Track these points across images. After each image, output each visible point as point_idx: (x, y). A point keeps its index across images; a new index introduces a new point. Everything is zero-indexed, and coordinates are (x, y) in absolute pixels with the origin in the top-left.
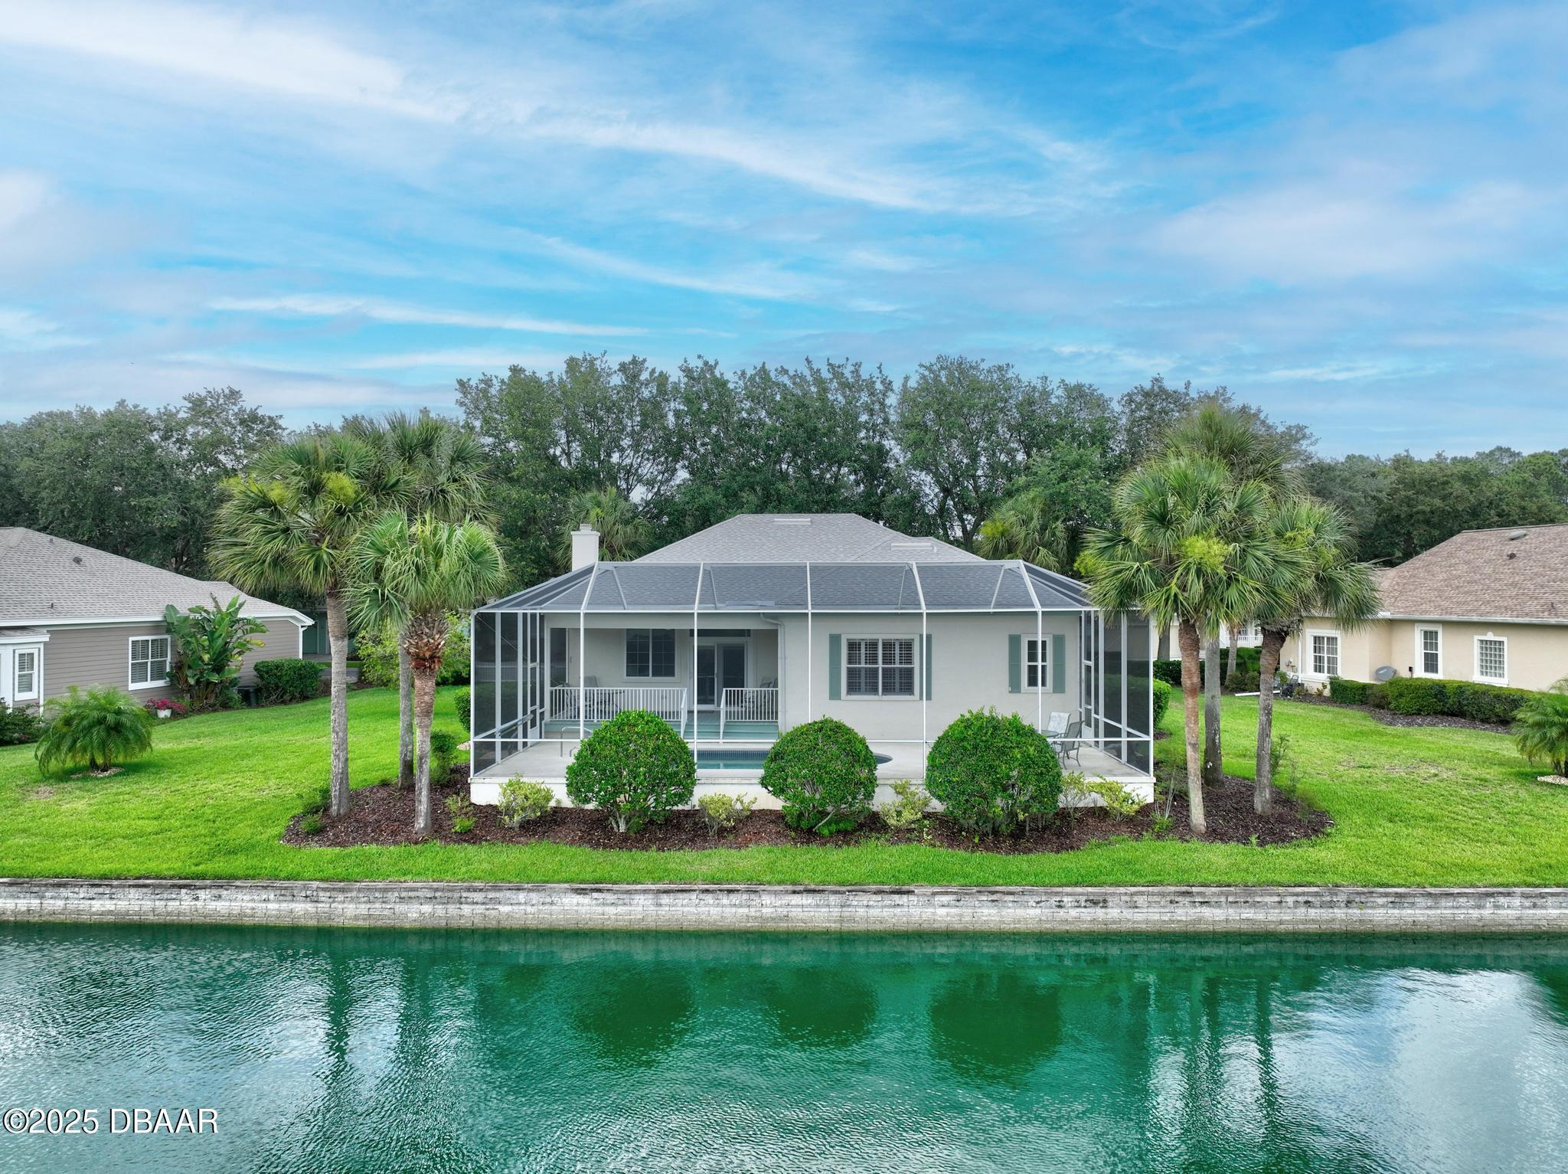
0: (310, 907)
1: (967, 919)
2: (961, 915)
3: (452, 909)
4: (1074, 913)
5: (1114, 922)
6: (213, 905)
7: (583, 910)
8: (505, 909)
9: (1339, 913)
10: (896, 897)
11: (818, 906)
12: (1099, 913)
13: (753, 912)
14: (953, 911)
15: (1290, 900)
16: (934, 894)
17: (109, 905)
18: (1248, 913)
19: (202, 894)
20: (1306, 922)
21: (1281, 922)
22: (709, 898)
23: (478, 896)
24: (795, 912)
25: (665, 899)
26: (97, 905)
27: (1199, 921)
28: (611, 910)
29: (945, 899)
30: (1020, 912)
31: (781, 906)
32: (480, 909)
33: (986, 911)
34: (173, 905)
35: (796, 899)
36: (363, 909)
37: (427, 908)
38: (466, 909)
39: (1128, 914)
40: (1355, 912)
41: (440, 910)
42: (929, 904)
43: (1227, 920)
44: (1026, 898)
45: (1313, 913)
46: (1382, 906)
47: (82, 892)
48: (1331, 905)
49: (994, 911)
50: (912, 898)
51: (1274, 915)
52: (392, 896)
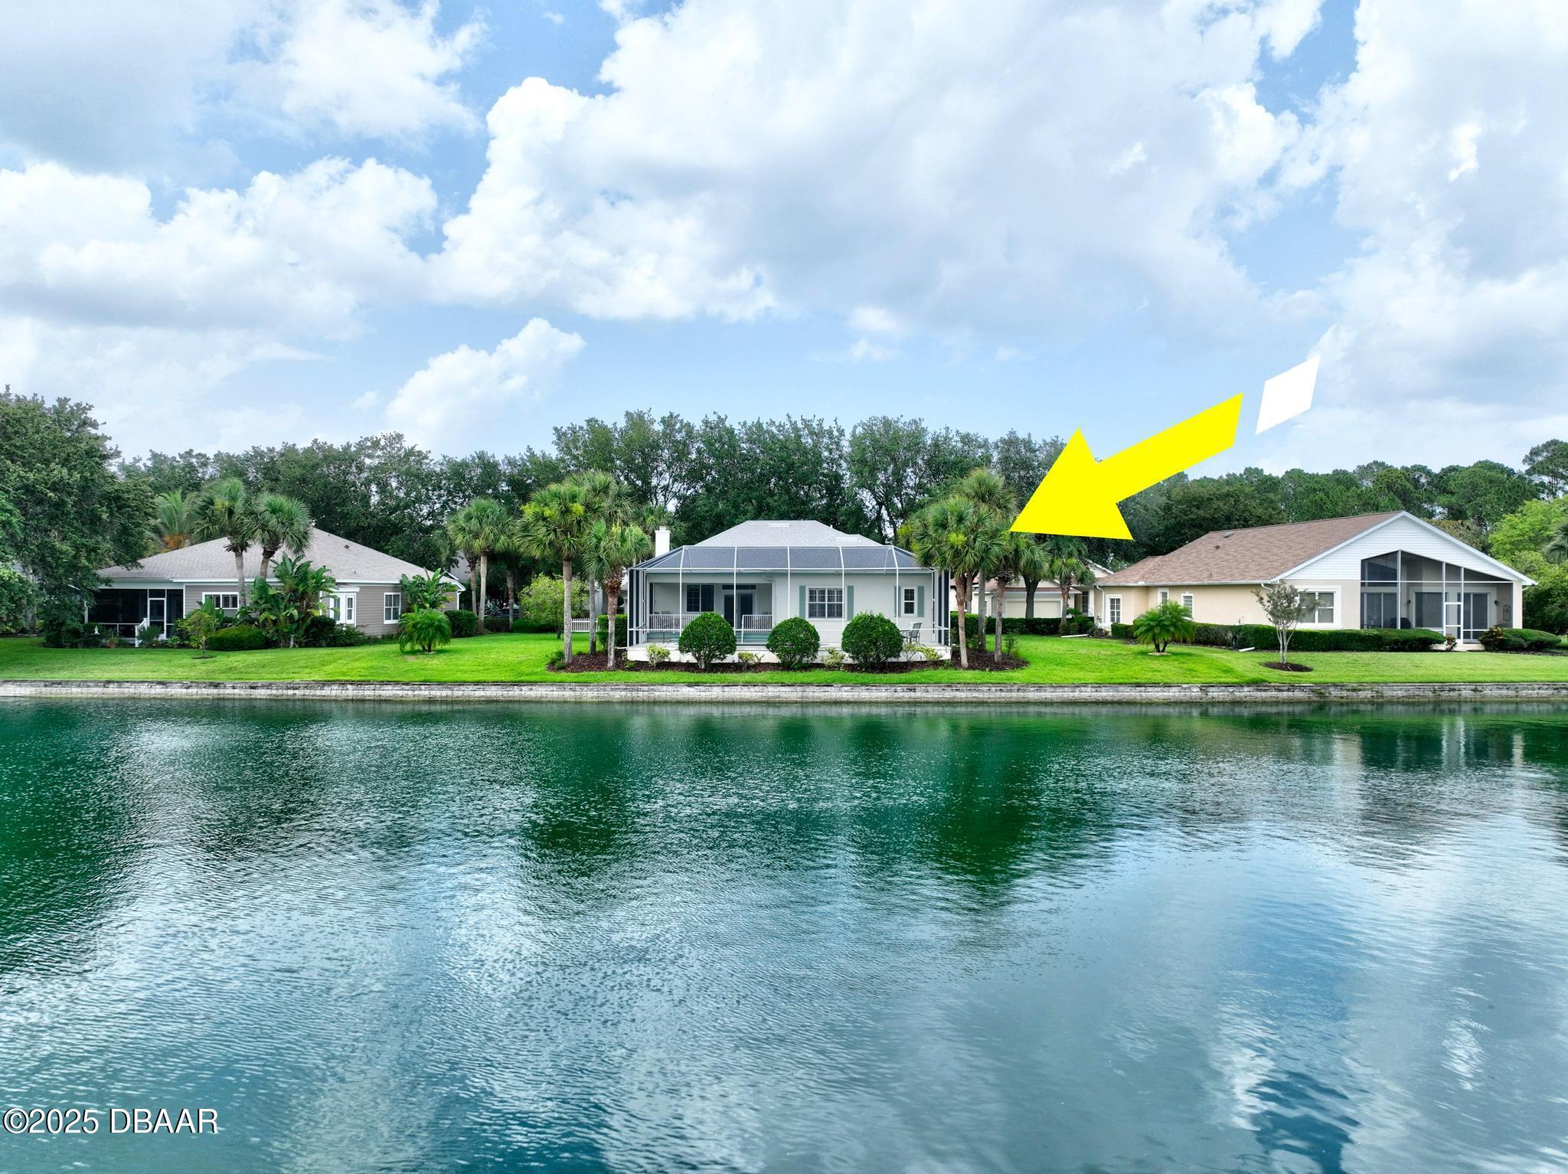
0: (572, 693)
1: (856, 696)
3: (634, 694)
4: (901, 694)
5: (919, 697)
6: (528, 693)
7: (691, 693)
8: (657, 693)
9: (1014, 694)
10: (826, 688)
11: (792, 691)
12: (912, 694)
15: (994, 689)
16: (842, 686)
17: (482, 693)
18: (975, 694)
19: (523, 688)
20: (1000, 698)
22: (745, 688)
23: (646, 688)
24: (783, 695)
25: (726, 689)
26: (477, 694)
27: (953, 697)
28: (703, 694)
29: (847, 688)
30: (879, 694)
31: (777, 691)
32: (646, 693)
34: (511, 693)
35: (783, 689)
36: (595, 694)
37: (623, 693)
38: (640, 694)
39: (924, 695)
40: (1021, 694)
41: (629, 694)
42: (840, 691)
44: (881, 688)
47: (471, 688)
48: (1011, 691)
50: (832, 688)
51: (986, 695)
52: (608, 688)
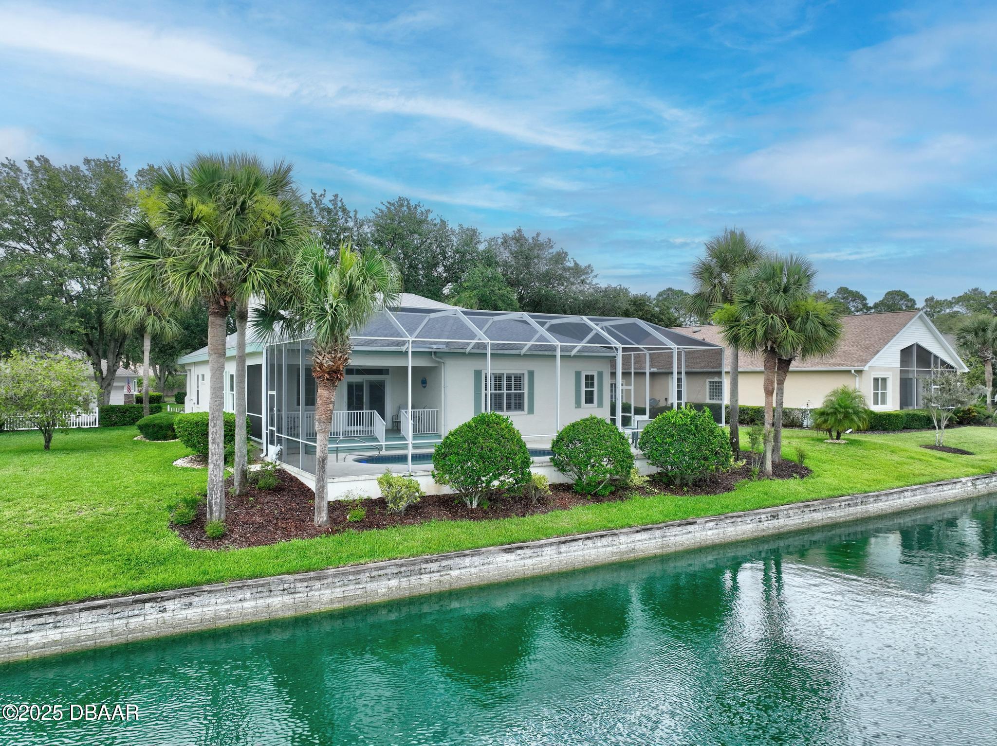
0: (287, 599)
2: (718, 534)
3: (414, 580)
4: (766, 524)
6: (182, 614)
7: (510, 565)
8: (455, 573)
9: (859, 509)
10: (688, 527)
12: (776, 523)
13: (615, 549)
14: (715, 531)
15: (843, 504)
16: (706, 522)
18: (831, 514)
20: (849, 515)
21: (841, 517)
23: (434, 566)
24: (639, 546)
25: (563, 548)
27: (812, 521)
28: (529, 562)
30: (744, 528)
31: (630, 543)
32: (436, 577)
33: (729, 529)
35: (638, 536)
38: (425, 578)
39: (787, 522)
40: (864, 508)
42: (704, 529)
43: (823, 519)
45: (851, 510)
46: (872, 503)
48: (856, 505)
49: (733, 529)
50: (696, 526)
51: (839, 513)
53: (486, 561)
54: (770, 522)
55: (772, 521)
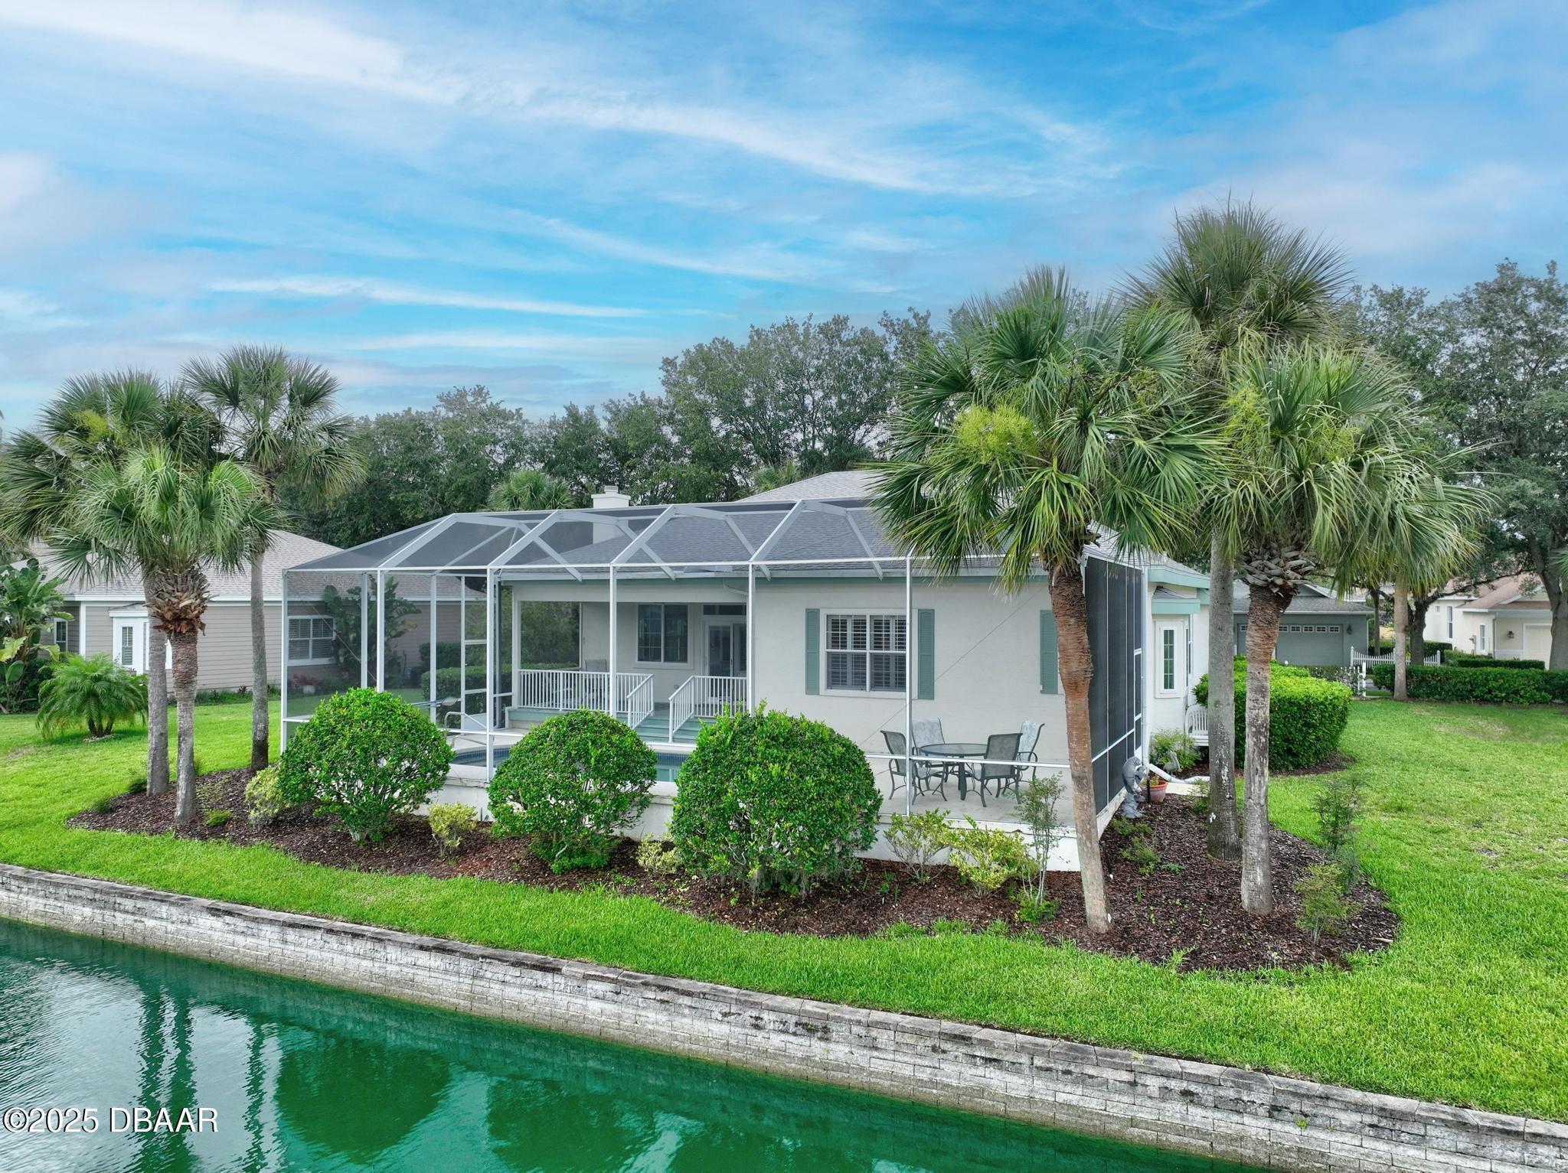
1: (628, 1023)
2: (619, 1016)
3: (108, 916)
4: (777, 1041)
5: (838, 1068)
7: (216, 936)
9: (1256, 1127)
10: (538, 974)
11: (446, 971)
12: (817, 1048)
13: (376, 968)
14: (610, 1008)
15: (1154, 1083)
16: (587, 977)
18: (1070, 1094)
20: (1182, 1131)
21: (1133, 1122)
22: (333, 940)
24: (422, 978)
25: (292, 935)
27: (981, 1091)
29: (601, 987)
30: (700, 1027)
31: (406, 965)
33: (652, 1016)
35: (423, 958)
37: (88, 912)
38: (119, 918)
39: (861, 1057)
40: (1288, 1132)
41: (98, 916)
42: (579, 991)
43: (1031, 1100)
44: (708, 1004)
45: (1198, 1116)
46: (1350, 1130)
48: (1238, 1107)
49: (662, 1018)
50: (558, 979)
51: (1120, 1106)
53: (185, 918)
54: (792, 1038)
55: (800, 1040)
